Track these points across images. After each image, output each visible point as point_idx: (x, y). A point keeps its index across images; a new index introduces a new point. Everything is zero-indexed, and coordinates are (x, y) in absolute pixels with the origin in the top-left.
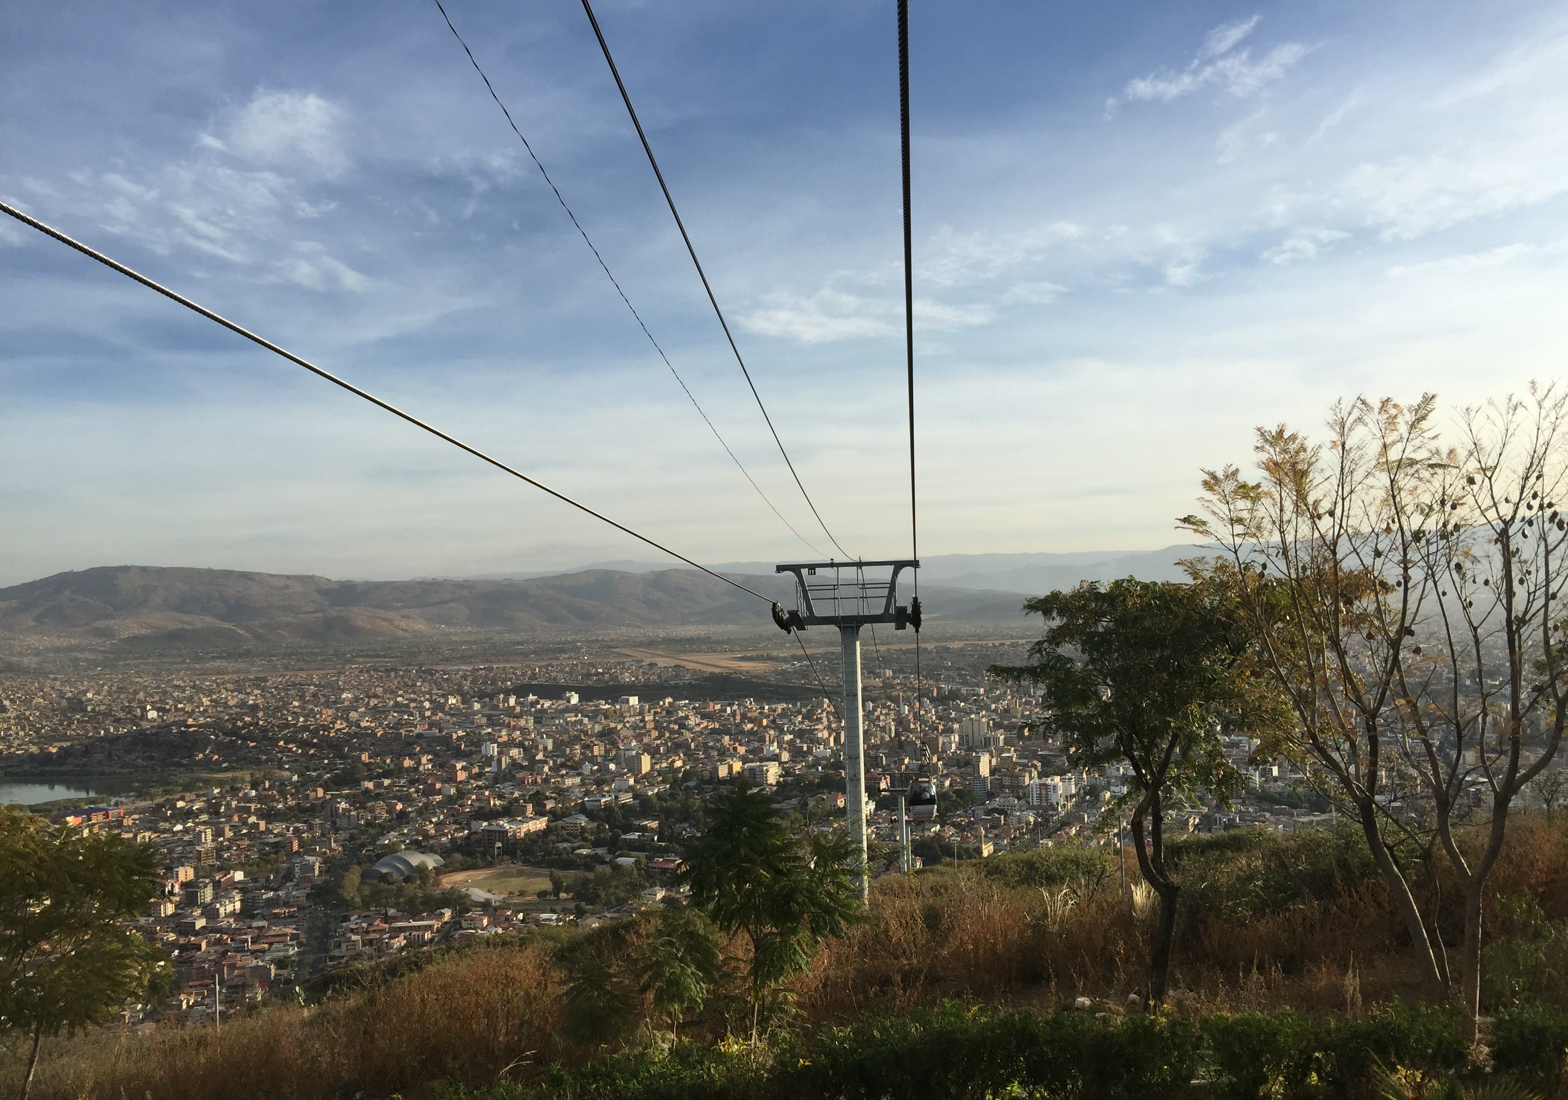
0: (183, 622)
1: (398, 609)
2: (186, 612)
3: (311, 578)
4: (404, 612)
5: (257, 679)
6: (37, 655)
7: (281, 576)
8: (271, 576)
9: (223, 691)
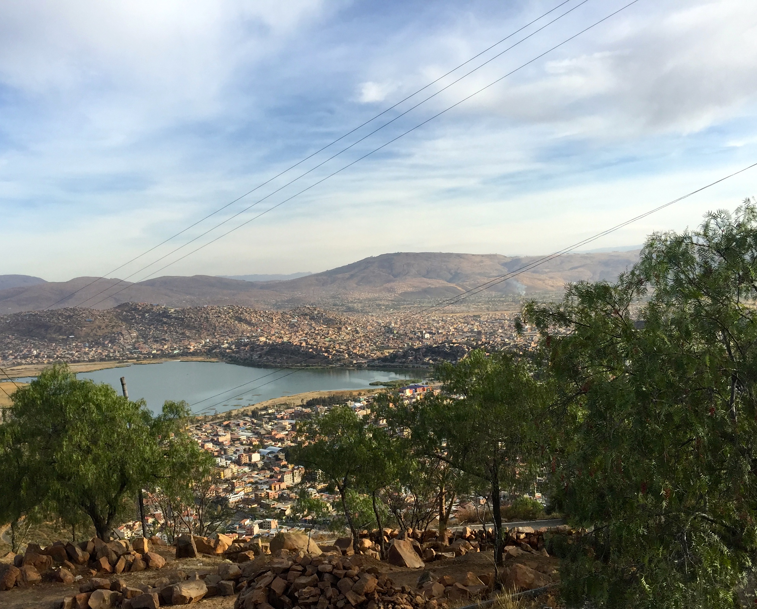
0: (428, 284)
1: (546, 273)
2: (430, 278)
3: (495, 255)
4: (551, 275)
5: (474, 316)
6: (361, 303)
7: (478, 255)
8: (473, 255)
9: (459, 323)
